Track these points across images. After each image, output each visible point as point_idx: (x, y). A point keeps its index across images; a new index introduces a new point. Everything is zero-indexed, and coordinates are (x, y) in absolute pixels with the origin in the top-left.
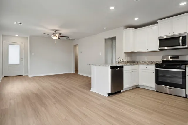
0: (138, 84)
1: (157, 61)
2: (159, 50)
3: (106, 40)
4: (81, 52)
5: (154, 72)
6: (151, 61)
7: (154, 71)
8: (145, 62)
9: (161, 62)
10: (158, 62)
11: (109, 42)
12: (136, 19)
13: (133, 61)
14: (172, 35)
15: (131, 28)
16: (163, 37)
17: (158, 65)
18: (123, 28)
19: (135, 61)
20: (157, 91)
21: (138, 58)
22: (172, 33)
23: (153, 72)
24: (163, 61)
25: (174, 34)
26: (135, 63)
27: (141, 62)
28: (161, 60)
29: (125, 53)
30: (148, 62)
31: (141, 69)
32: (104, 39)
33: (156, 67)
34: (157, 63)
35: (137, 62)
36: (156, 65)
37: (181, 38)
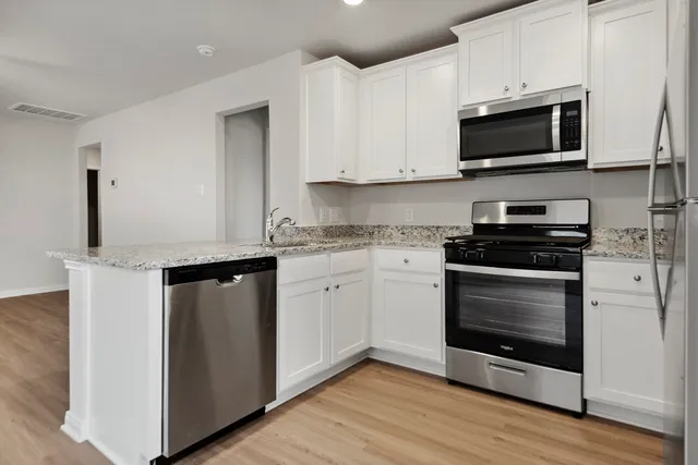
0: (366, 347)
1: (452, 228)
2: (461, 176)
3: (229, 118)
4: (113, 183)
5: (438, 282)
6: (428, 228)
7: (440, 279)
8: (403, 230)
9: (471, 233)
10: (456, 233)
13: (352, 227)
14: (517, 98)
15: (336, 59)
16: (476, 110)
17: (457, 246)
19: (361, 228)
20: (452, 383)
21: (374, 214)
22: (518, 86)
23: (436, 286)
24: (478, 228)
25: (526, 92)
26: (363, 235)
28: (469, 225)
29: (312, 185)
30: (415, 233)
31: (382, 269)
32: (218, 114)
33: (449, 260)
34: (453, 239)
35: (371, 234)
36: (446, 246)
37: (556, 114)
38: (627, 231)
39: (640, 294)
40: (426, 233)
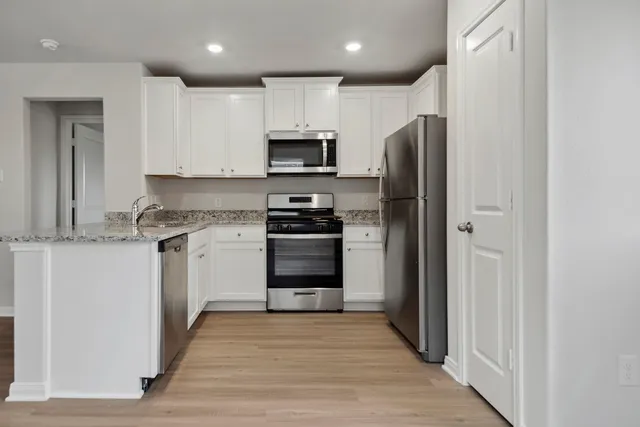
6: (234, 212)
8: (212, 213)
11: (47, 122)
12: (215, 49)
13: (167, 212)
14: (303, 131)
15: (179, 79)
18: (140, 68)
19: (175, 213)
22: (304, 125)
23: (261, 250)
25: (309, 129)
26: (177, 219)
27: (201, 215)
30: (224, 215)
31: (217, 242)
32: (26, 99)
35: (186, 218)
37: (325, 144)
38: (350, 211)
39: (368, 242)
40: (232, 215)
